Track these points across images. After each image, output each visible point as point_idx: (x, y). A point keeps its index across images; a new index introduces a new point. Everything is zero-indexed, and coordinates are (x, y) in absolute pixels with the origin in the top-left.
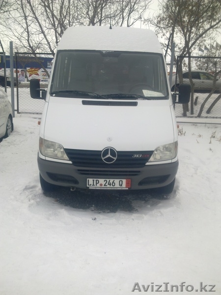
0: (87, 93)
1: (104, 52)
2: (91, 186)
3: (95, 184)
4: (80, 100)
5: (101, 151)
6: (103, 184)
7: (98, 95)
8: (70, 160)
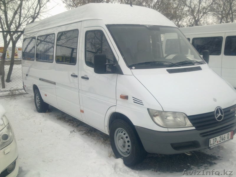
0: (162, 63)
1: (147, 26)
2: (212, 145)
3: (214, 143)
4: (165, 69)
5: (214, 112)
6: (219, 141)
7: (172, 64)
8: (194, 126)
